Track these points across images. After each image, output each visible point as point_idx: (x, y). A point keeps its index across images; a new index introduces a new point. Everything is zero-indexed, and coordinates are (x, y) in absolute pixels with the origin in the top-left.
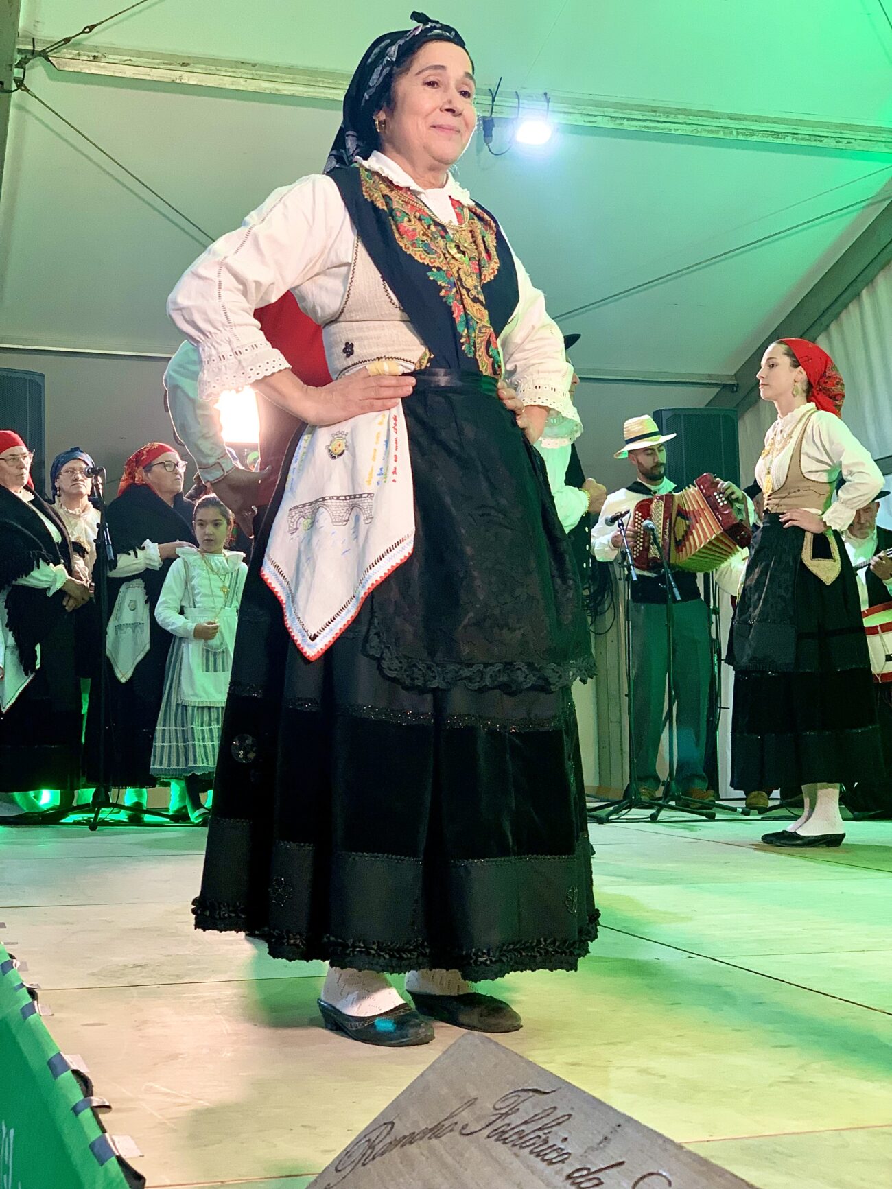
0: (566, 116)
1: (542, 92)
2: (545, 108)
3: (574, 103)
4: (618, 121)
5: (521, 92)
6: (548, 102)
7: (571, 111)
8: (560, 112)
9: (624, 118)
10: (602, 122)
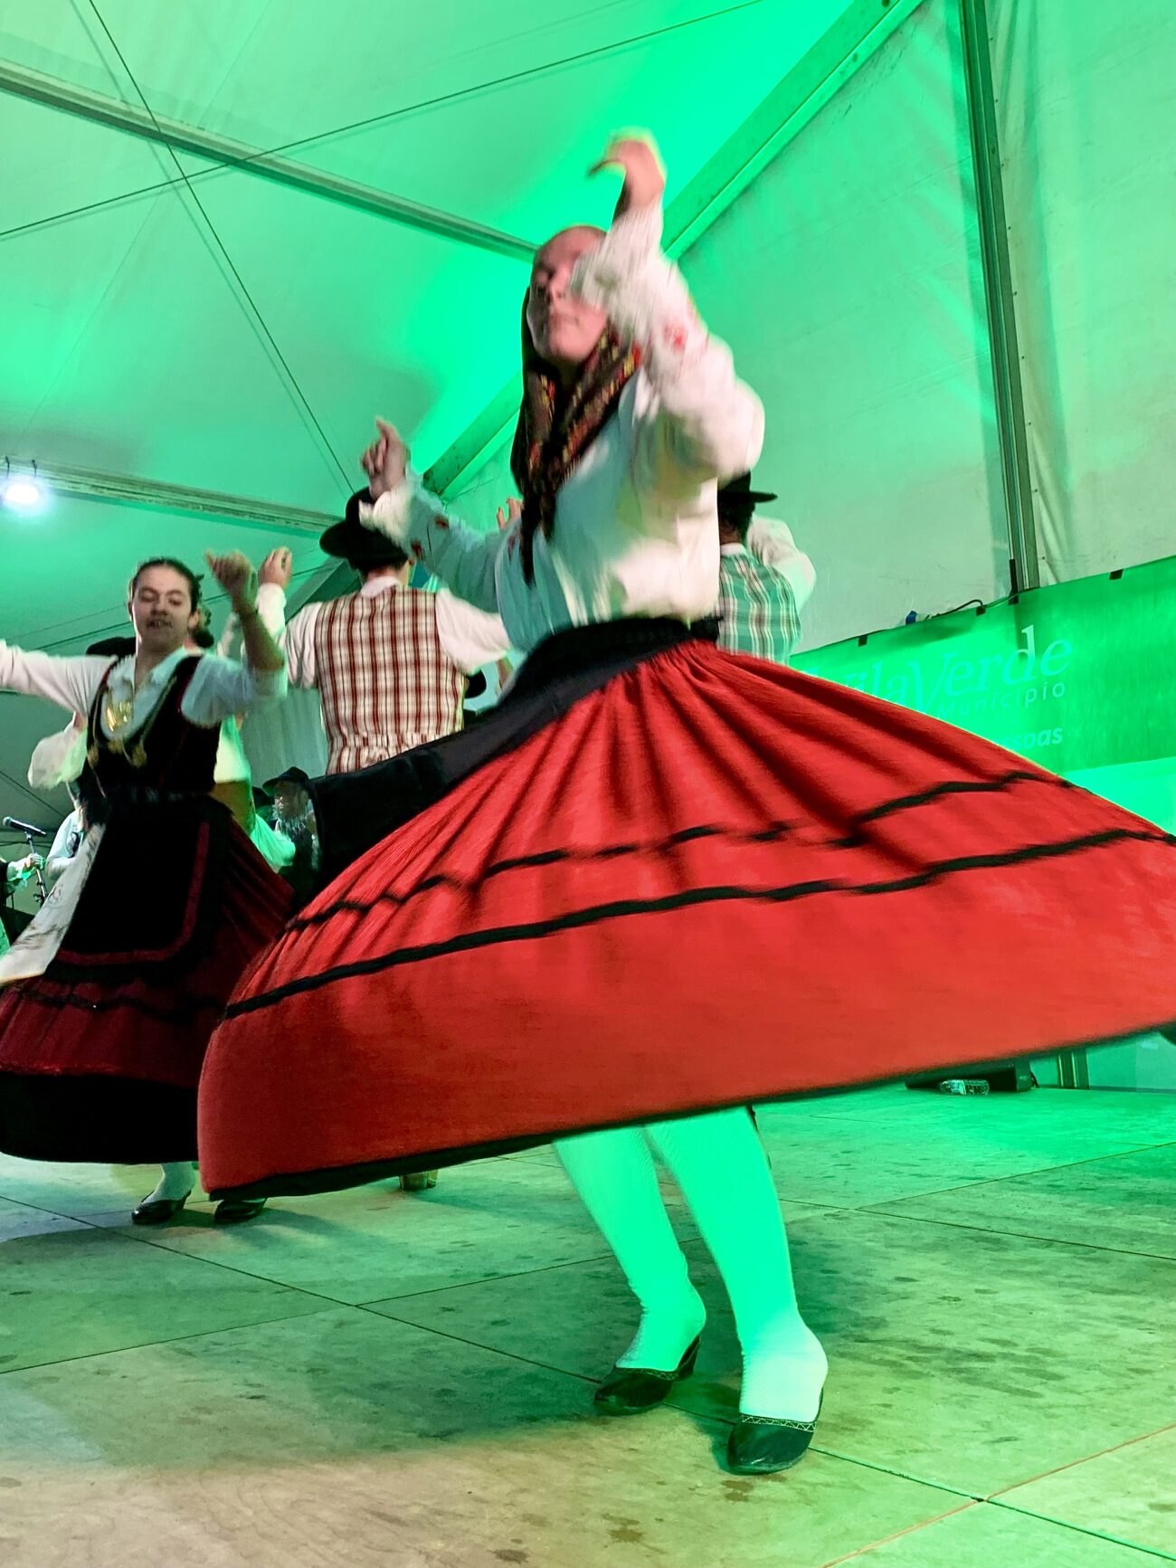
0: (53, 481)
1: (31, 459)
2: (33, 473)
3: (60, 471)
4: (100, 489)
5: (10, 457)
6: (35, 467)
7: (58, 477)
8: (46, 478)
9: (103, 488)
10: (84, 489)
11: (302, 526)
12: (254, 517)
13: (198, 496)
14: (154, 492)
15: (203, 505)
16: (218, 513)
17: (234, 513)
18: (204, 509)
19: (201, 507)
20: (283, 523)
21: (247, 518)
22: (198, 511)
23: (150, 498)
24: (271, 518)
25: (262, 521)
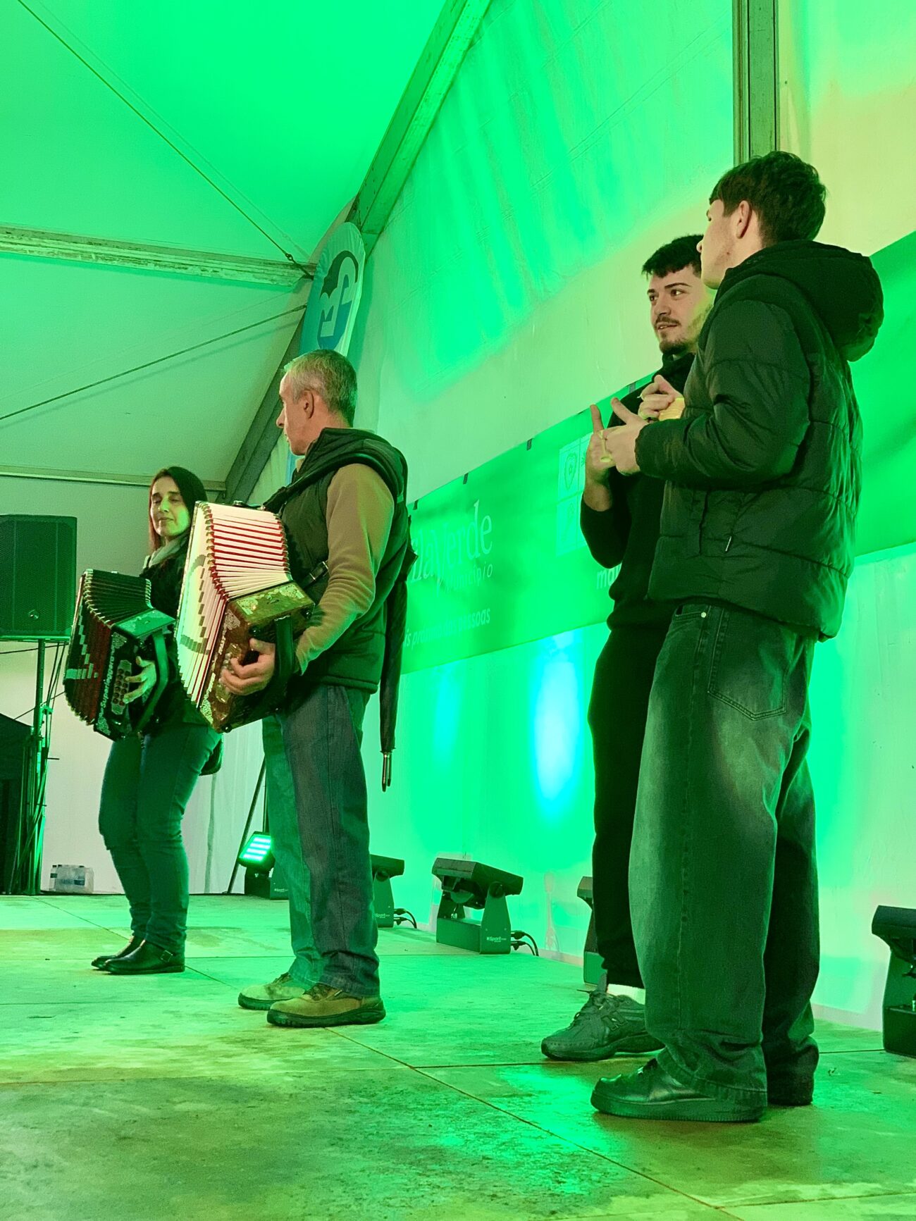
11: (222, 274)
12: (160, 265)
13: (90, 244)
14: (35, 241)
15: (95, 253)
16: (115, 263)
17: (134, 262)
18: (97, 257)
19: (93, 256)
20: (198, 271)
21: (151, 267)
22: (91, 261)
23: (32, 248)
24: (185, 266)
25: (171, 270)
